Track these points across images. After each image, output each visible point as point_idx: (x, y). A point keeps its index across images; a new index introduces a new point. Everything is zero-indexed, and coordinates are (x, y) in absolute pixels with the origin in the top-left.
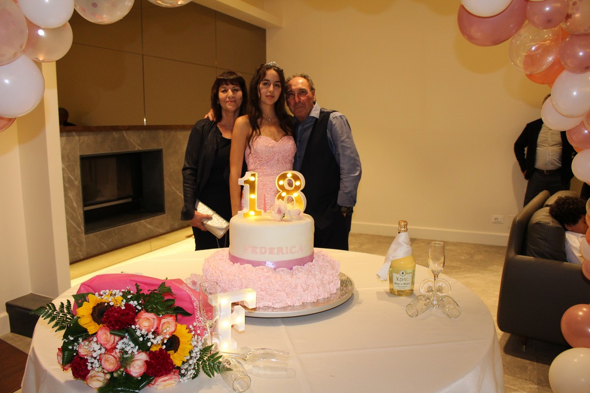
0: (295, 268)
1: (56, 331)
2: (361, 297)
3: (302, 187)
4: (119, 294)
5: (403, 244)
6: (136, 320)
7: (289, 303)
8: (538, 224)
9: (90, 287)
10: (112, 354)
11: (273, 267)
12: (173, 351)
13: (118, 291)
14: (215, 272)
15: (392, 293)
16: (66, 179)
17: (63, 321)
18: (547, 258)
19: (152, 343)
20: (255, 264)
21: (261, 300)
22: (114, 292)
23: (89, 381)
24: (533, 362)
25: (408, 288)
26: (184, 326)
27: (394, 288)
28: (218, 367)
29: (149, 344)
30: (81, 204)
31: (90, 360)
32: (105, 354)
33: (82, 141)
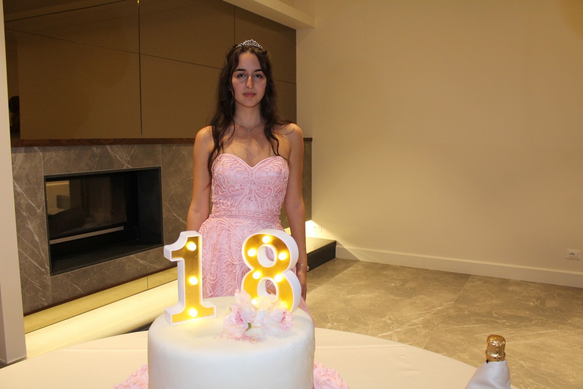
3: (292, 262)
30: (45, 236)
33: (47, 157)
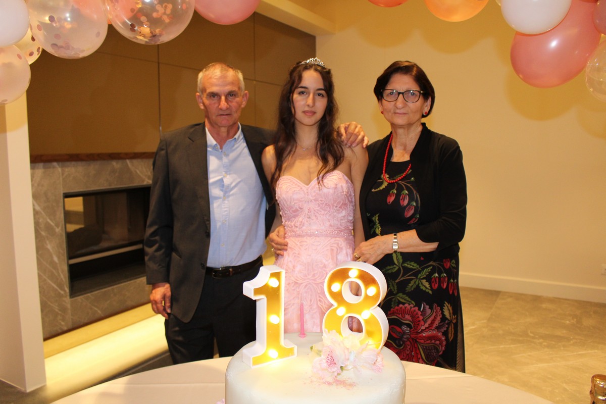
30: (65, 257)
33: (66, 174)
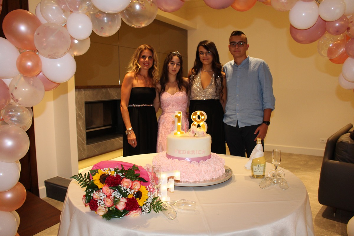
0: (201, 161)
1: (82, 187)
2: (236, 178)
3: (205, 119)
4: (113, 170)
5: (259, 150)
6: (121, 182)
7: (197, 180)
8: (342, 142)
9: (98, 167)
10: (110, 198)
11: (189, 161)
12: (139, 199)
13: (112, 168)
14: (159, 163)
15: (253, 176)
16: (77, 114)
17: (86, 183)
18: (348, 162)
19: (129, 193)
20: (180, 159)
21: (182, 178)
22: (110, 169)
23: (98, 212)
24: (339, 223)
25: (262, 174)
26: (144, 187)
27: (254, 174)
28: (161, 208)
29: (128, 194)
30: (85, 128)
31: (99, 201)
32: (106, 198)
33: (86, 94)
